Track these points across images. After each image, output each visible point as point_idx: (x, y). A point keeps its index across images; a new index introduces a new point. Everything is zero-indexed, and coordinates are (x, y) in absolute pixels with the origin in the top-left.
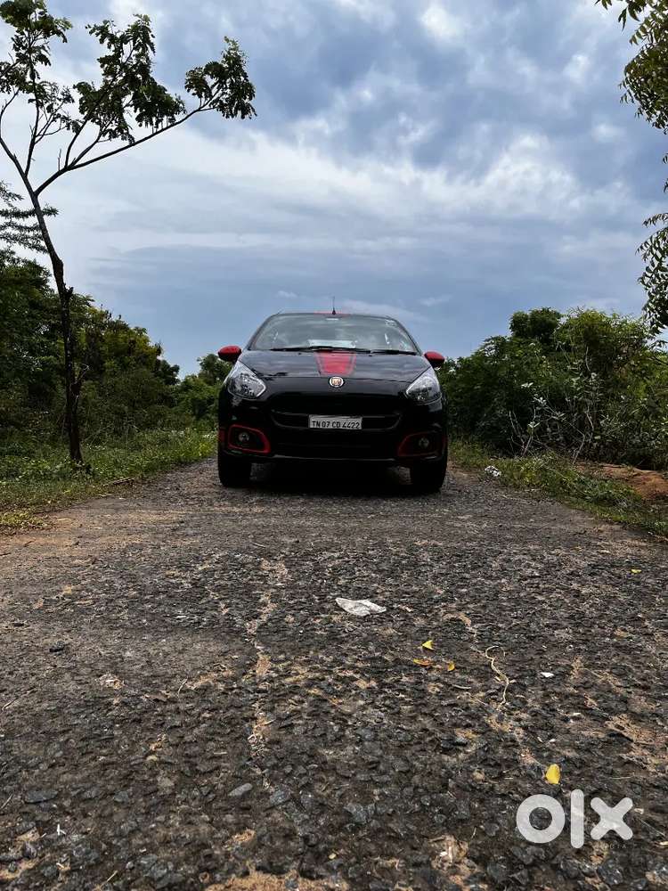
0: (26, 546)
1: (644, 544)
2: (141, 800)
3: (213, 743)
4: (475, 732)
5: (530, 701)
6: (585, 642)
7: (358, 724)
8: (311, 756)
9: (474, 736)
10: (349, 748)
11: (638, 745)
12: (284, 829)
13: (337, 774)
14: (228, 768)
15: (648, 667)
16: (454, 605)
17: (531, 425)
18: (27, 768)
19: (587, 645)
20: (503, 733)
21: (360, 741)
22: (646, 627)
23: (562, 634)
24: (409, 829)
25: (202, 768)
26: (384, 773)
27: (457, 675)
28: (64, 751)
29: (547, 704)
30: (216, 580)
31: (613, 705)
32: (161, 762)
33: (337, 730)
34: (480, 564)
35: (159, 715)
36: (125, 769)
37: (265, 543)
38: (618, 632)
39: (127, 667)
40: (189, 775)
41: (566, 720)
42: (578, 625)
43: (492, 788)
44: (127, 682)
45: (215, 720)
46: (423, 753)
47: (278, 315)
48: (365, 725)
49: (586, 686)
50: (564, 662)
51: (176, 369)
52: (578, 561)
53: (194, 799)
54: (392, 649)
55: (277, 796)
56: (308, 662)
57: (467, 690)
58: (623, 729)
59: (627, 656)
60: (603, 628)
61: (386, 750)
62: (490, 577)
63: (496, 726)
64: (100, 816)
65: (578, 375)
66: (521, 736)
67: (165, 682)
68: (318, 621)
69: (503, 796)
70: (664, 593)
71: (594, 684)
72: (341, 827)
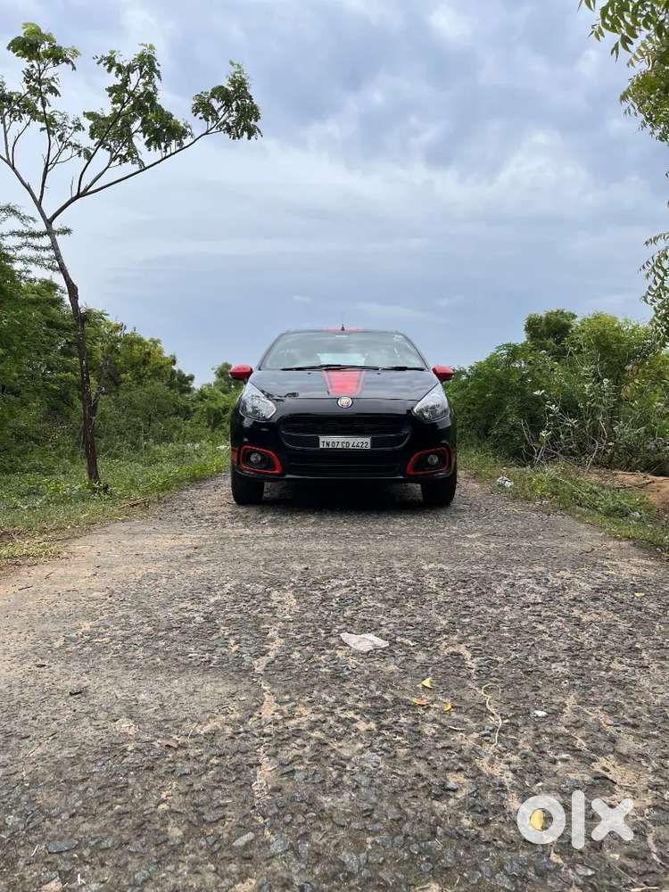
0: (47, 577)
1: (650, 563)
2: (153, 849)
3: (220, 792)
4: (466, 777)
5: (521, 742)
6: (581, 676)
7: (356, 769)
8: (310, 805)
9: (465, 780)
10: (346, 795)
11: (621, 787)
12: (282, 878)
13: (333, 822)
14: (233, 817)
15: (640, 704)
16: (455, 638)
17: (543, 434)
18: (50, 817)
19: (582, 681)
20: (492, 777)
21: (357, 787)
22: (642, 659)
23: (558, 668)
24: (397, 878)
25: (208, 817)
26: (377, 821)
27: (453, 714)
28: (84, 800)
29: (537, 746)
30: (227, 613)
31: (601, 745)
32: (171, 811)
33: (335, 777)
34: (484, 590)
35: (170, 762)
36: (139, 818)
37: (276, 570)
38: (615, 665)
39: (141, 711)
40: (196, 826)
41: (554, 762)
42: (575, 657)
43: (478, 836)
44: (141, 726)
45: (222, 766)
46: (415, 799)
47: (288, 333)
48: (363, 769)
49: (577, 725)
50: (557, 699)
51: (192, 378)
52: (583, 584)
53: (201, 848)
54: (392, 687)
55: (277, 846)
56: (311, 702)
57: (462, 731)
58: (608, 771)
59: (620, 692)
60: (599, 660)
61: (380, 797)
62: (493, 605)
63: (486, 769)
64: (116, 866)
65: (590, 381)
66: (510, 779)
67: (177, 727)
68: (323, 657)
69: (488, 843)
70: (664, 620)
71: (586, 723)
72: (334, 877)
